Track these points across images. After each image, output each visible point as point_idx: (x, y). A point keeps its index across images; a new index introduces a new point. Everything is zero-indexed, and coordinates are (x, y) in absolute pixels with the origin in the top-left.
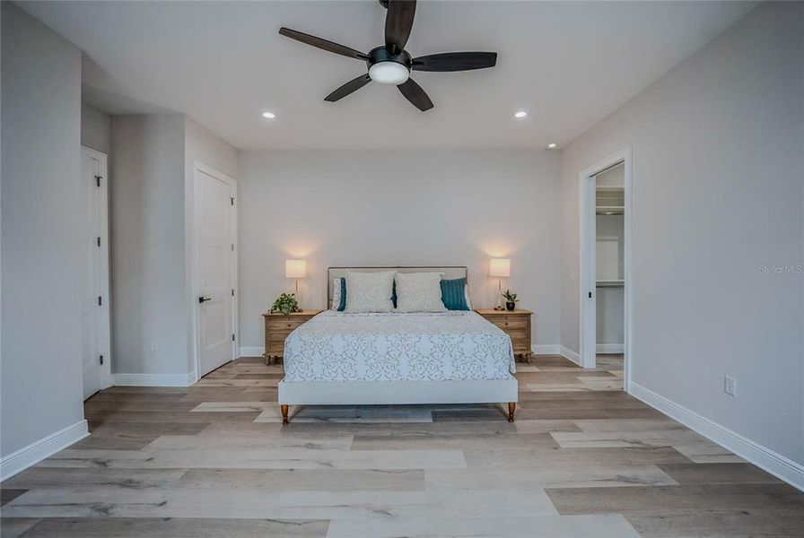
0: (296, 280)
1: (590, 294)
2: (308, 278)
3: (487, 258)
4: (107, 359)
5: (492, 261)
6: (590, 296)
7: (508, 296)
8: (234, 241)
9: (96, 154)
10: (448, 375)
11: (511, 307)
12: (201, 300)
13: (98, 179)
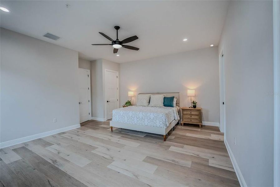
0: (131, 97)
1: (223, 103)
2: (134, 96)
3: (187, 89)
4: (90, 114)
5: (188, 90)
6: (223, 104)
7: (194, 103)
8: (118, 87)
9: (88, 70)
10: (146, 124)
11: (195, 107)
12: (108, 102)
13: (88, 75)
